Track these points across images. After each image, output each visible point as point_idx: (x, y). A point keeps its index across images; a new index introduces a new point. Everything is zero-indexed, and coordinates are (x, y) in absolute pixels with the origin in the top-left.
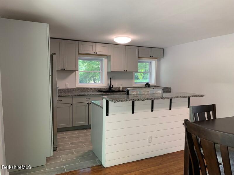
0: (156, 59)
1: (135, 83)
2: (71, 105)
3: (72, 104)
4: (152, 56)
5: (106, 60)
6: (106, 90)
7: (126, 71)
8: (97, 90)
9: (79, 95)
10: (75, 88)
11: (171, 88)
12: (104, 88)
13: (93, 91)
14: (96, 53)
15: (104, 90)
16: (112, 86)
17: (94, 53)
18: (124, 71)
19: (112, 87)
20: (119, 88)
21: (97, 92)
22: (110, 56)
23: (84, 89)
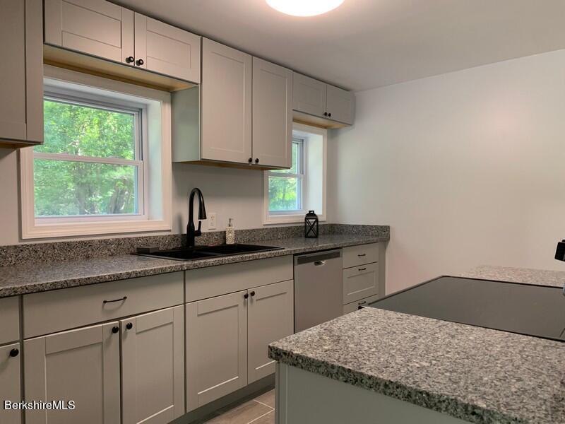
0: (325, 131)
1: (272, 213)
2: (13, 353)
3: (17, 346)
4: (330, 115)
5: (168, 108)
6: (169, 244)
7: (257, 161)
8: (132, 250)
9: (66, 286)
10: (16, 242)
11: (389, 227)
12: (163, 237)
13: (112, 255)
14: (140, 62)
15: (162, 248)
16: (196, 229)
17: (129, 60)
18: (250, 160)
19: (199, 233)
20: (225, 232)
21: (135, 258)
22: (195, 88)
23: (68, 244)
